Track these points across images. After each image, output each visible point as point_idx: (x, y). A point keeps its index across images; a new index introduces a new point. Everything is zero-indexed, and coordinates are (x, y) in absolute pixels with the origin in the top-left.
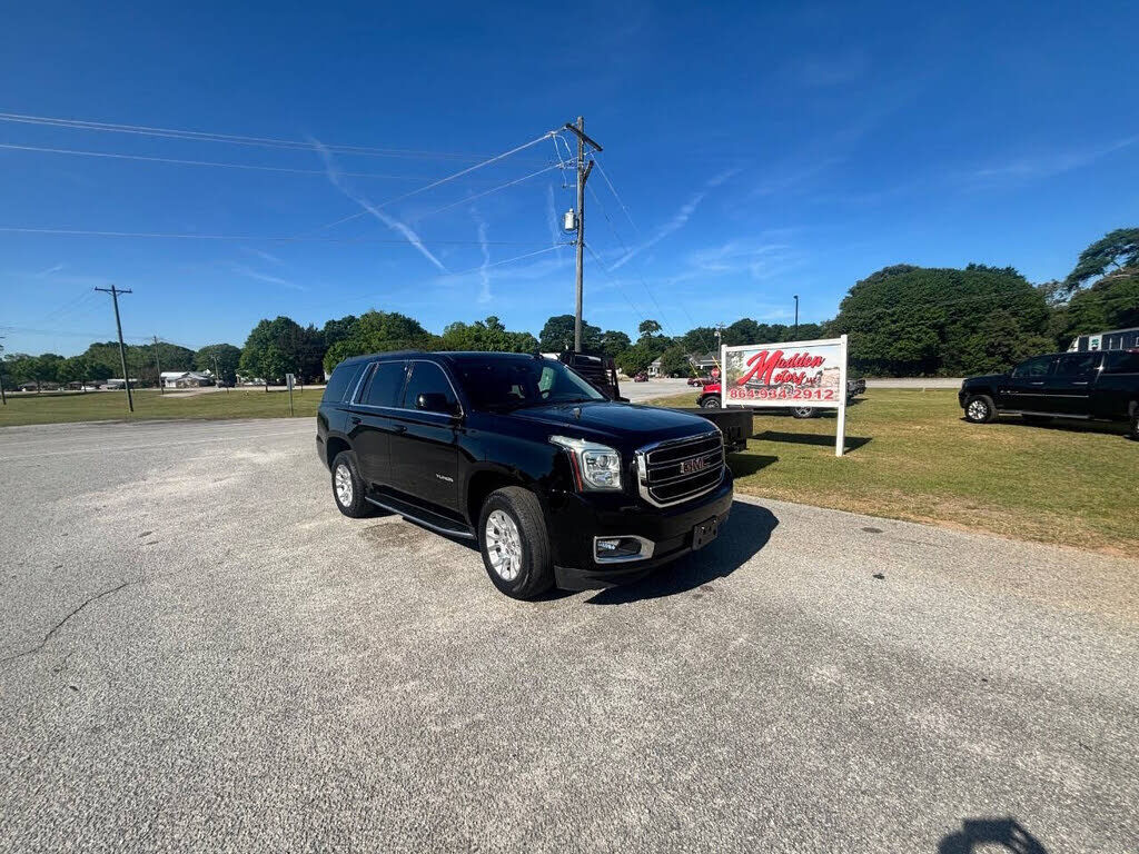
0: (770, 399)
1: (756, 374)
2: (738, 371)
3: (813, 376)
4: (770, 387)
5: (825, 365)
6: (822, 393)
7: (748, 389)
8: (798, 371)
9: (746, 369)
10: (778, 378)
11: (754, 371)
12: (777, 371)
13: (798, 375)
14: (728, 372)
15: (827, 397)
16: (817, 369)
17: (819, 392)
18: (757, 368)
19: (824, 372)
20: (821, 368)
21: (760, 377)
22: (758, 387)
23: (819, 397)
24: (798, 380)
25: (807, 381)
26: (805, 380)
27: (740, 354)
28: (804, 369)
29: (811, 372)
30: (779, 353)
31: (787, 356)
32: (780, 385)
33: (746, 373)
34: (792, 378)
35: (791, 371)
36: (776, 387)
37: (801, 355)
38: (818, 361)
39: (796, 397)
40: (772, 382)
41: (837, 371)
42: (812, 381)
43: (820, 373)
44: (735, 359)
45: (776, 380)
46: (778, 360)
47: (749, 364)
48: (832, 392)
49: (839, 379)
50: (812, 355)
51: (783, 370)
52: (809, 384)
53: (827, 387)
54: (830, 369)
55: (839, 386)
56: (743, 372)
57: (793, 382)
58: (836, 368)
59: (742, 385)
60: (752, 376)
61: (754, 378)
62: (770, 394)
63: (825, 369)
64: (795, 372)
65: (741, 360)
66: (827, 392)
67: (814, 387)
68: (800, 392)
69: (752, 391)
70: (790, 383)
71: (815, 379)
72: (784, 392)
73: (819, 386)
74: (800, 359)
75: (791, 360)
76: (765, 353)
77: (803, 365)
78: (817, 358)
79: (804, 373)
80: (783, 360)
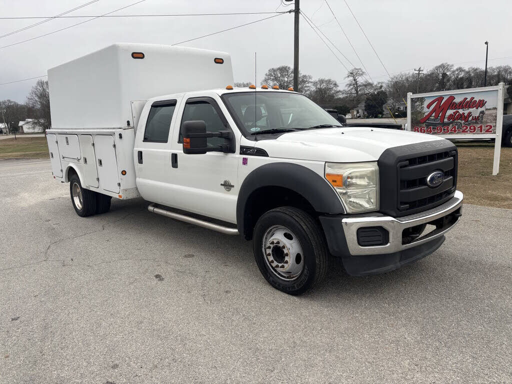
0: (445, 133)
1: (434, 115)
2: (420, 112)
3: (477, 115)
4: (444, 124)
5: (487, 106)
6: (483, 128)
7: (427, 126)
8: (466, 112)
9: (427, 111)
10: (451, 117)
11: (431, 113)
12: (450, 112)
13: (466, 115)
14: (412, 114)
15: (487, 131)
16: (480, 109)
17: (481, 127)
18: (434, 110)
19: (486, 112)
20: (483, 109)
21: (436, 117)
22: (434, 125)
23: (481, 131)
24: (466, 118)
25: (473, 119)
26: (470, 118)
27: (422, 99)
28: (471, 110)
29: (475, 112)
30: (452, 98)
31: (458, 100)
32: (451, 123)
33: (426, 114)
34: (461, 117)
35: (461, 111)
36: (448, 124)
37: (468, 100)
38: (482, 103)
39: (464, 131)
40: (446, 120)
42: (476, 119)
43: (482, 112)
44: (418, 103)
45: (449, 119)
46: (451, 103)
47: (429, 107)
48: (491, 127)
49: (496, 116)
50: (477, 98)
51: (455, 111)
52: (474, 121)
53: (487, 122)
54: (490, 109)
55: (496, 122)
56: (424, 113)
57: (462, 120)
58: (495, 109)
59: (423, 123)
60: (431, 116)
61: (432, 118)
62: (444, 130)
63: (487, 109)
64: (463, 112)
65: (422, 104)
66: (487, 126)
67: (478, 123)
68: (467, 128)
69: (431, 128)
70: (459, 121)
71: (478, 117)
72: (455, 127)
73: (482, 122)
74: (468, 102)
75: (461, 103)
76: (441, 98)
77: (469, 107)
78: (480, 101)
79: (470, 113)
80: (454, 103)
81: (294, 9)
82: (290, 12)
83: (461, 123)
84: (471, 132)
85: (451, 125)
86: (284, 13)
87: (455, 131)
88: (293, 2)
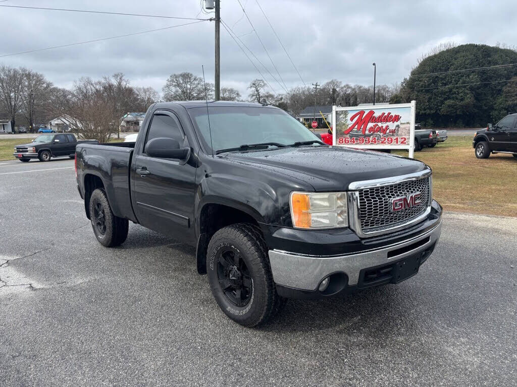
0: (366, 143)
1: (356, 127)
2: (344, 124)
3: (394, 128)
4: (366, 136)
5: (402, 121)
6: (399, 140)
7: (351, 137)
8: (384, 125)
9: (350, 124)
10: (371, 129)
12: (370, 125)
13: (384, 128)
14: (337, 125)
15: (402, 143)
16: (396, 123)
17: (397, 139)
19: (401, 126)
20: (398, 123)
21: (359, 129)
22: (357, 136)
23: (397, 143)
24: (384, 131)
25: (390, 132)
26: (388, 131)
27: (346, 113)
28: (388, 124)
29: (392, 126)
30: (372, 112)
31: (377, 114)
32: (372, 135)
33: (350, 126)
34: (380, 129)
35: (380, 124)
36: (369, 136)
37: (386, 115)
38: (397, 118)
39: (382, 143)
40: (367, 132)
41: (408, 125)
42: (393, 132)
43: (398, 126)
44: (342, 116)
45: (370, 131)
47: (352, 119)
48: (405, 139)
49: (409, 130)
50: (393, 114)
51: (375, 124)
52: (391, 134)
53: (402, 135)
54: (404, 124)
55: (409, 135)
56: (348, 125)
57: (381, 133)
58: (408, 123)
61: (355, 130)
62: (366, 140)
63: (401, 124)
65: (346, 117)
66: (402, 139)
67: (394, 136)
68: (385, 139)
69: (354, 139)
70: (378, 133)
71: (394, 130)
72: (375, 139)
73: (397, 135)
74: (385, 116)
75: (379, 117)
76: (362, 112)
77: (387, 121)
78: (396, 116)
79: (388, 126)
80: (374, 117)
81: (214, 17)
82: (211, 20)
83: (380, 135)
84: (389, 143)
85: (372, 137)
86: (205, 20)
87: (375, 142)
88: (214, 10)
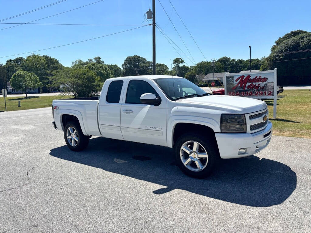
2: (232, 84)
3: (263, 86)
4: (245, 91)
5: (268, 81)
6: (267, 93)
7: (236, 92)
8: (257, 84)
9: (235, 83)
10: (249, 87)
11: (238, 84)
12: (248, 84)
13: (257, 86)
15: (269, 94)
16: (265, 83)
17: (265, 92)
18: (240, 83)
19: (268, 84)
20: (266, 82)
22: (240, 91)
23: (266, 95)
24: (257, 87)
25: (261, 88)
26: (260, 88)
27: (232, 77)
28: (259, 83)
29: (262, 84)
30: (249, 76)
31: (252, 77)
33: (235, 85)
34: (255, 87)
35: (254, 84)
36: (248, 91)
37: (258, 77)
38: (265, 79)
39: (256, 95)
40: (246, 88)
41: (273, 84)
42: (263, 88)
43: (266, 84)
44: (230, 79)
46: (248, 79)
47: (236, 81)
48: (271, 92)
49: (274, 87)
50: (263, 77)
51: (251, 83)
52: (262, 89)
53: (269, 90)
54: (270, 83)
55: (273, 90)
56: (234, 85)
57: (255, 89)
58: (272, 82)
59: (234, 90)
60: (238, 86)
61: (239, 87)
62: (246, 94)
63: (268, 83)
64: (256, 84)
65: (233, 79)
66: (269, 92)
67: (263, 90)
68: (258, 93)
69: (238, 93)
72: (251, 93)
73: (266, 90)
74: (258, 79)
75: (254, 79)
76: (243, 77)
77: (259, 81)
78: (264, 78)
79: (259, 85)
80: (251, 79)
81: (152, 23)
82: (150, 25)
83: (254, 90)
84: (260, 95)
85: (249, 91)
86: (147, 25)
87: (251, 94)
88: (152, 19)
